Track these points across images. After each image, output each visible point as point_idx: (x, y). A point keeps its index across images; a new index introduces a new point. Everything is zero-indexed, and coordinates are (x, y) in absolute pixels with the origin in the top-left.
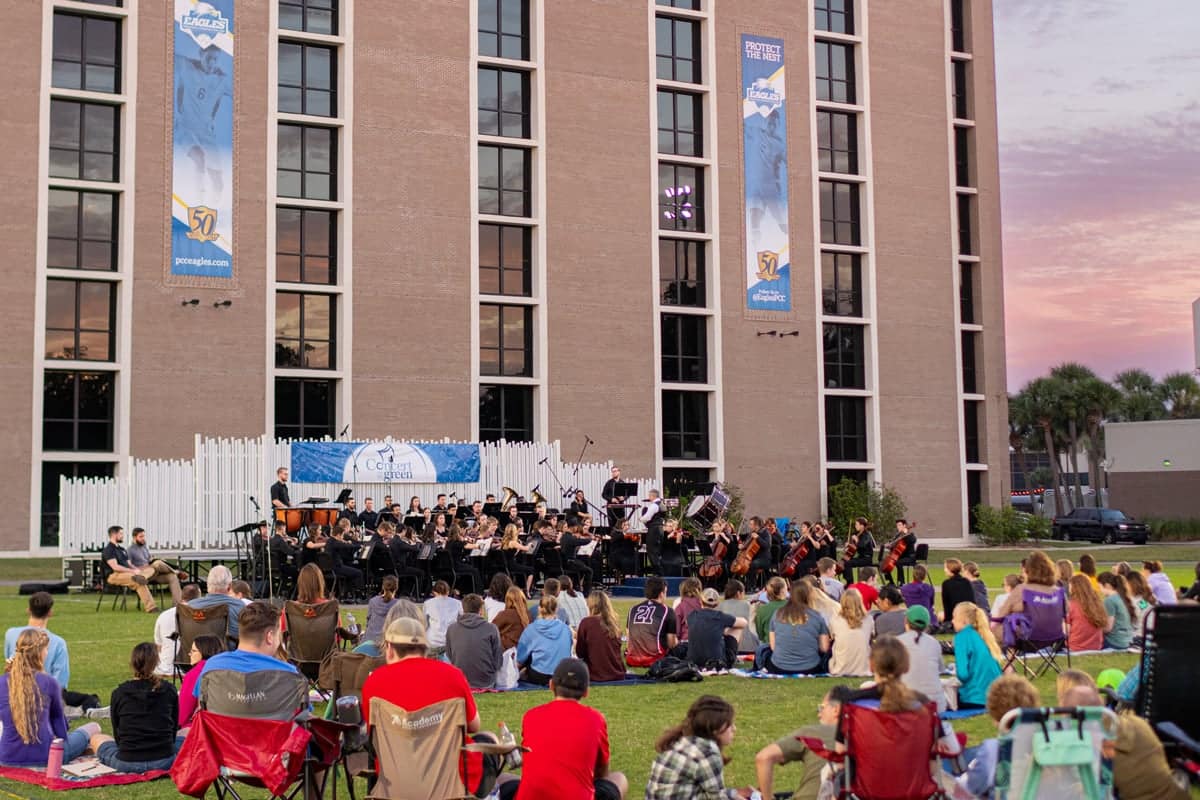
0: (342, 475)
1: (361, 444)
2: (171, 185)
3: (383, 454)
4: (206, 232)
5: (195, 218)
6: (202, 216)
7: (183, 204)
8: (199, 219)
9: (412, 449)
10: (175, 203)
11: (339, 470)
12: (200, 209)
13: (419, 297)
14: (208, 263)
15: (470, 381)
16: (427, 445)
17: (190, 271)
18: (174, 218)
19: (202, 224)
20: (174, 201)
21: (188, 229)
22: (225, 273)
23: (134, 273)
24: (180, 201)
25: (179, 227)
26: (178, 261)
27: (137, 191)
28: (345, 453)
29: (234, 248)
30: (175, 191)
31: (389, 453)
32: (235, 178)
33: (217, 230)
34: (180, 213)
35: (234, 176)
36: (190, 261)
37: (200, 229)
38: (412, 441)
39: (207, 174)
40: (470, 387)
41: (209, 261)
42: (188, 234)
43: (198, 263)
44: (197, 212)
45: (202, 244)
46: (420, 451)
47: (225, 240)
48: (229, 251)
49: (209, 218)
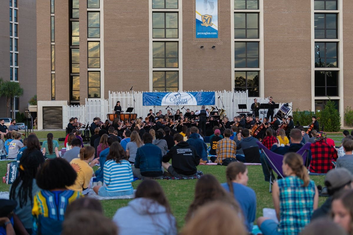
0: (161, 103)
1: (168, 93)
2: (195, 8)
3: (177, 96)
4: (208, 23)
5: (204, 19)
6: (207, 18)
7: (200, 14)
8: (205, 19)
9: (188, 94)
10: (197, 14)
11: (160, 102)
12: (206, 16)
13: (291, 41)
14: (209, 33)
15: (311, 70)
16: (195, 92)
17: (203, 36)
18: (196, 19)
19: (207, 21)
20: (196, 14)
21: (202, 23)
22: (216, 37)
23: (183, 38)
24: (199, 14)
25: (198, 22)
26: (198, 33)
27: (183, 11)
28: (162, 96)
29: (218, 28)
30: (197, 10)
31: (179, 96)
32: (218, 4)
33: (212, 22)
34: (199, 17)
35: (218, 3)
36: (202, 33)
37: (206, 22)
38: (189, 91)
39: (208, 3)
40: (311, 72)
41: (210, 33)
42: (201, 24)
43: (205, 34)
44: (205, 16)
45: (207, 27)
46: (191, 95)
47: (215, 25)
48: (217, 29)
49: (209, 18)
